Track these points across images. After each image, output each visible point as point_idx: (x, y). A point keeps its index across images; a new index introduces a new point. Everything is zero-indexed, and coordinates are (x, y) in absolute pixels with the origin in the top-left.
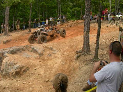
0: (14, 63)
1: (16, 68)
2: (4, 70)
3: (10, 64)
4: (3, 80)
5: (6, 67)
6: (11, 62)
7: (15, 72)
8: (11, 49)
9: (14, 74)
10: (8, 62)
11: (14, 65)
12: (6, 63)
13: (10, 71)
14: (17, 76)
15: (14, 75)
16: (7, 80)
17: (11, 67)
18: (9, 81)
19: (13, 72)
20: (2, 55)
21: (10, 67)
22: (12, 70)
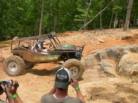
0: (134, 62)
1: (134, 68)
2: (122, 67)
3: (129, 62)
4: (118, 77)
5: (124, 65)
6: (131, 60)
7: (132, 72)
8: (132, 47)
9: (131, 73)
10: (128, 60)
11: (133, 64)
12: (125, 60)
13: (127, 70)
14: (134, 77)
15: (131, 75)
16: (122, 78)
17: (130, 66)
18: (124, 80)
19: (131, 72)
20: (120, 51)
21: (128, 65)
22: (130, 69)
